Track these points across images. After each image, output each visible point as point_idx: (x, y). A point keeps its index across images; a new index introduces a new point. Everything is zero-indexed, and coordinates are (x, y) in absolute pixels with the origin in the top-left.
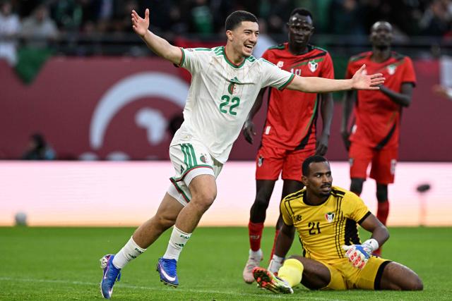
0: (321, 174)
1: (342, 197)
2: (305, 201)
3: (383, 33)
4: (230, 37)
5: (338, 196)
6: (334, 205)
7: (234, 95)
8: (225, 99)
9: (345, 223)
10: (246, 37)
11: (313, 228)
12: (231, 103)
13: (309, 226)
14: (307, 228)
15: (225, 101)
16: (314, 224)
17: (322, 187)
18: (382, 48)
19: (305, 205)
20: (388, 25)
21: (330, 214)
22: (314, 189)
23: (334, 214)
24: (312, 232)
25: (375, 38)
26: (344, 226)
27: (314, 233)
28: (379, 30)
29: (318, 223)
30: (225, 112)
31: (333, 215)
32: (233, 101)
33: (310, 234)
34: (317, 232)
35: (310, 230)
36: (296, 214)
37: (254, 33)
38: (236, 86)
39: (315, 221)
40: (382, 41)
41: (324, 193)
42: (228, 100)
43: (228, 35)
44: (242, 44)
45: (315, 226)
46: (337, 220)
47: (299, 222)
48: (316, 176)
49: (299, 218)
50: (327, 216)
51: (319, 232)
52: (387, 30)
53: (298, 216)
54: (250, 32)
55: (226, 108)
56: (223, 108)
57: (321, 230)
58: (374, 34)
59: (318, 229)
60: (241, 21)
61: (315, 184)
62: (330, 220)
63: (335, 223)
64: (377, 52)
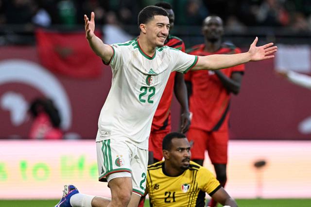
0: (183, 149)
1: (197, 170)
2: (165, 172)
3: (213, 27)
4: (143, 30)
5: (194, 170)
6: (190, 177)
7: (151, 86)
8: (144, 90)
9: (197, 194)
10: (158, 30)
11: (169, 197)
12: (149, 93)
13: (166, 195)
14: (164, 196)
15: (143, 91)
16: (170, 193)
17: (183, 161)
18: (213, 40)
19: (164, 176)
20: (218, 19)
21: (186, 185)
22: (176, 162)
23: (190, 185)
24: (168, 200)
25: (207, 31)
26: (196, 197)
27: (169, 202)
28: (210, 24)
29: (174, 193)
30: (144, 101)
31: (189, 187)
32: (150, 91)
33: (166, 202)
34: (172, 200)
35: (166, 199)
36: (154, 183)
37: (165, 26)
38: (153, 78)
39: (172, 190)
40: (213, 34)
41: (184, 166)
42: (146, 90)
43: (142, 28)
44: (155, 36)
45: (171, 195)
46: (191, 191)
47: (156, 190)
48: (178, 150)
49: (156, 186)
50: (183, 187)
51: (174, 201)
52: (217, 25)
53: (156, 185)
54: (162, 25)
55: (145, 98)
56: (142, 98)
57: (176, 199)
58: (206, 28)
59: (174, 197)
60: (154, 15)
61: (176, 158)
62: (185, 191)
63: (190, 193)
64: (209, 44)
